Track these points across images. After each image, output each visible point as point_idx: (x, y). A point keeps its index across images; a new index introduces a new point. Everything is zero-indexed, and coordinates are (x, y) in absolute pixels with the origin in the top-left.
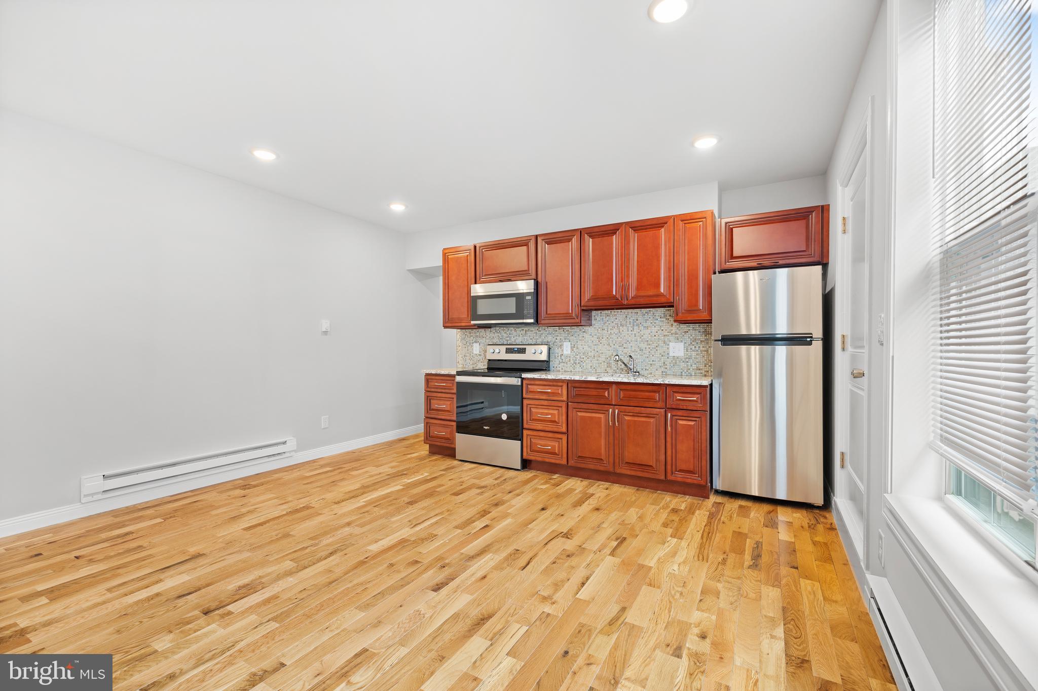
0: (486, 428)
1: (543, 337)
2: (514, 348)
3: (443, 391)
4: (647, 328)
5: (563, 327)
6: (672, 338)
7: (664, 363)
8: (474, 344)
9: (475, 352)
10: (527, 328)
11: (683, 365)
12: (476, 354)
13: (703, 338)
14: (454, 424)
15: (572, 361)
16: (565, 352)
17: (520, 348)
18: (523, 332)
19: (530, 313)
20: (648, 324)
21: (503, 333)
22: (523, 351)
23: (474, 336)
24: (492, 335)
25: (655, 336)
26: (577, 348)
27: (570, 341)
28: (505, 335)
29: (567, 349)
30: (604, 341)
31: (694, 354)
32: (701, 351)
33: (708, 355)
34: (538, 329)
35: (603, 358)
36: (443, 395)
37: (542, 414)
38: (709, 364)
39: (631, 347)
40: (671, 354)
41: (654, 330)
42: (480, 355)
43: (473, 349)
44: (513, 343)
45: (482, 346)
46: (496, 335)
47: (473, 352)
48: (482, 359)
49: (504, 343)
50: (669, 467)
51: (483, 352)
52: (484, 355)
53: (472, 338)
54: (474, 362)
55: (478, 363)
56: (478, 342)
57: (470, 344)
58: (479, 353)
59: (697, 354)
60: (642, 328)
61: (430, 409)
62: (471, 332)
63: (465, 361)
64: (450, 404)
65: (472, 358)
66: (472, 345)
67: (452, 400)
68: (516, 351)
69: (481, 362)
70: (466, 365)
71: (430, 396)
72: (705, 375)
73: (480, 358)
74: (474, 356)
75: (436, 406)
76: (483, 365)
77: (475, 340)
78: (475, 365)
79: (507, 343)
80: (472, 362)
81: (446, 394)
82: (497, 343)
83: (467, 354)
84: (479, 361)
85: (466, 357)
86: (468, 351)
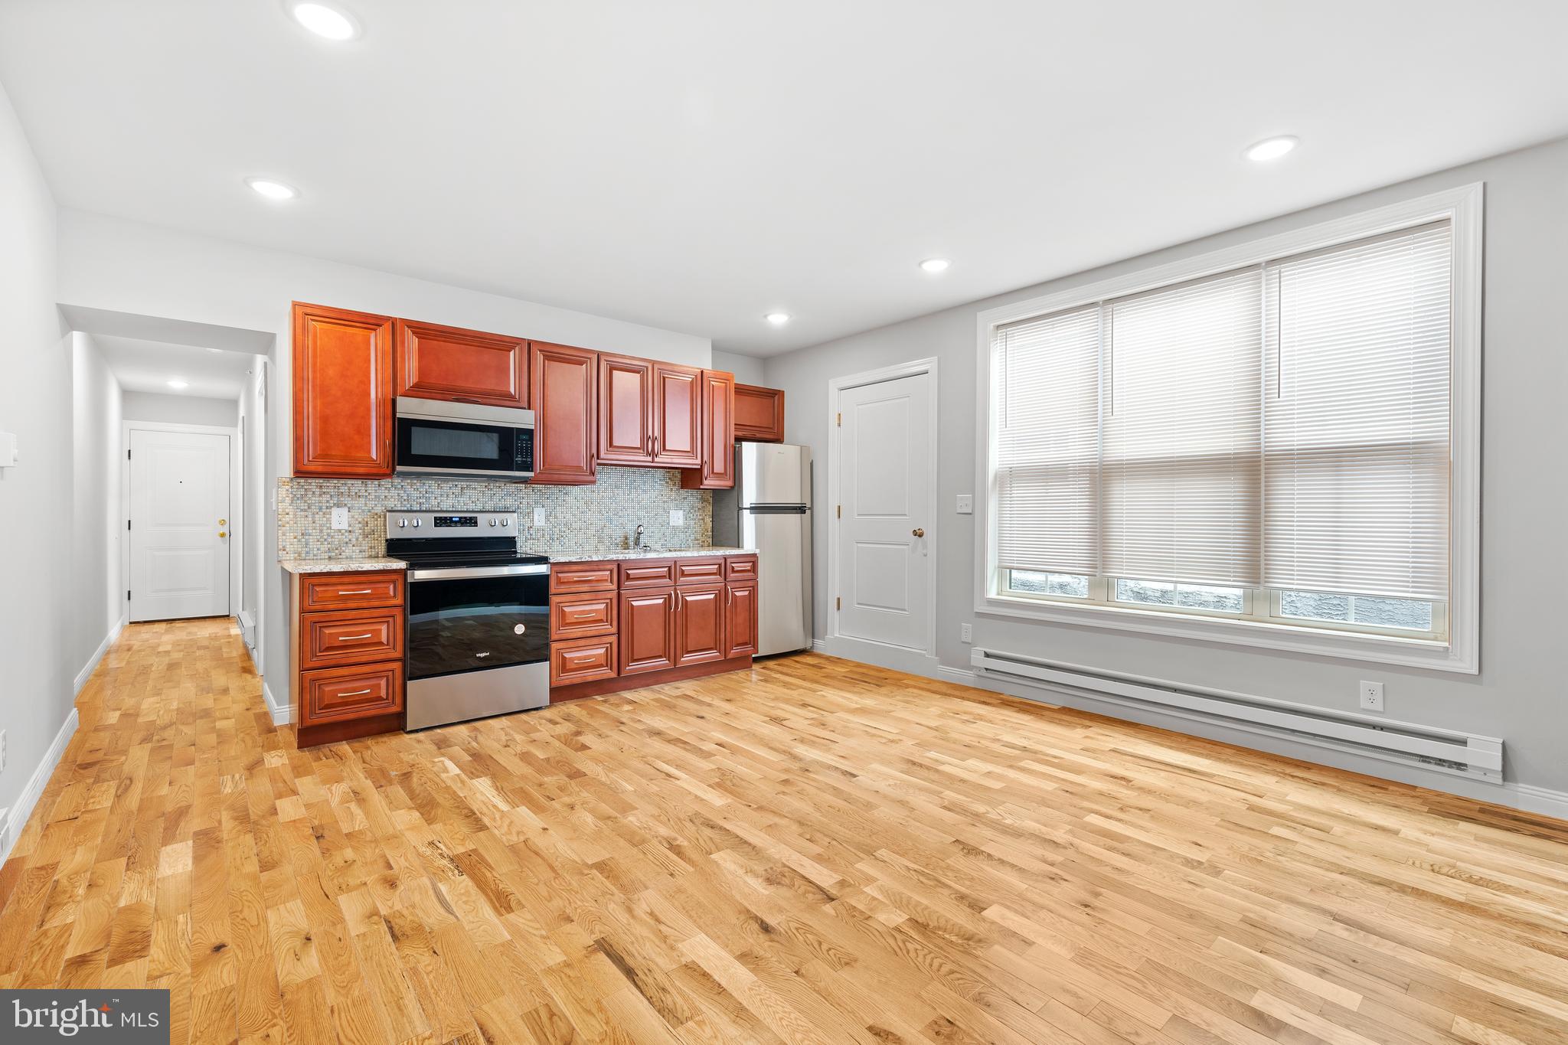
0: (482, 655)
1: (496, 499)
2: (452, 518)
3: (365, 604)
4: (645, 491)
5: (533, 486)
6: (671, 505)
7: (664, 534)
8: (335, 511)
9: (335, 526)
10: (464, 484)
11: (682, 536)
12: (340, 531)
13: (699, 506)
15: (547, 537)
16: (536, 523)
17: (465, 518)
18: (457, 491)
19: (526, 461)
20: (647, 487)
21: (410, 490)
22: (472, 522)
23: (332, 491)
24: (383, 492)
25: (654, 502)
26: (556, 517)
27: (543, 507)
28: (416, 494)
29: (539, 518)
30: (593, 507)
31: (692, 522)
32: (699, 519)
33: (705, 524)
34: (486, 486)
35: (592, 531)
36: (366, 613)
37: (580, 612)
38: (706, 533)
39: (628, 515)
40: (672, 523)
41: (654, 494)
42: (350, 531)
43: (329, 520)
44: (436, 509)
45: (355, 513)
46: (394, 493)
47: (328, 525)
48: (357, 539)
49: (415, 509)
50: (728, 644)
51: (357, 525)
52: (360, 531)
53: (326, 498)
54: (333, 546)
55: (343, 548)
56: (346, 505)
57: (321, 509)
58: (347, 528)
59: (695, 523)
60: (640, 491)
61: (323, 648)
62: (325, 484)
63: (306, 544)
64: (384, 628)
65: (325, 537)
66: (328, 511)
67: (391, 620)
68: (456, 522)
69: (354, 546)
70: (307, 553)
71: (317, 620)
72: (702, 546)
73: (350, 537)
74: (332, 534)
75: (341, 638)
76: (358, 551)
77: (335, 502)
78: (337, 551)
79: (418, 509)
80: (326, 547)
81: (372, 610)
82: (399, 509)
83: (310, 531)
84: (347, 543)
85: (307, 537)
86: (314, 525)
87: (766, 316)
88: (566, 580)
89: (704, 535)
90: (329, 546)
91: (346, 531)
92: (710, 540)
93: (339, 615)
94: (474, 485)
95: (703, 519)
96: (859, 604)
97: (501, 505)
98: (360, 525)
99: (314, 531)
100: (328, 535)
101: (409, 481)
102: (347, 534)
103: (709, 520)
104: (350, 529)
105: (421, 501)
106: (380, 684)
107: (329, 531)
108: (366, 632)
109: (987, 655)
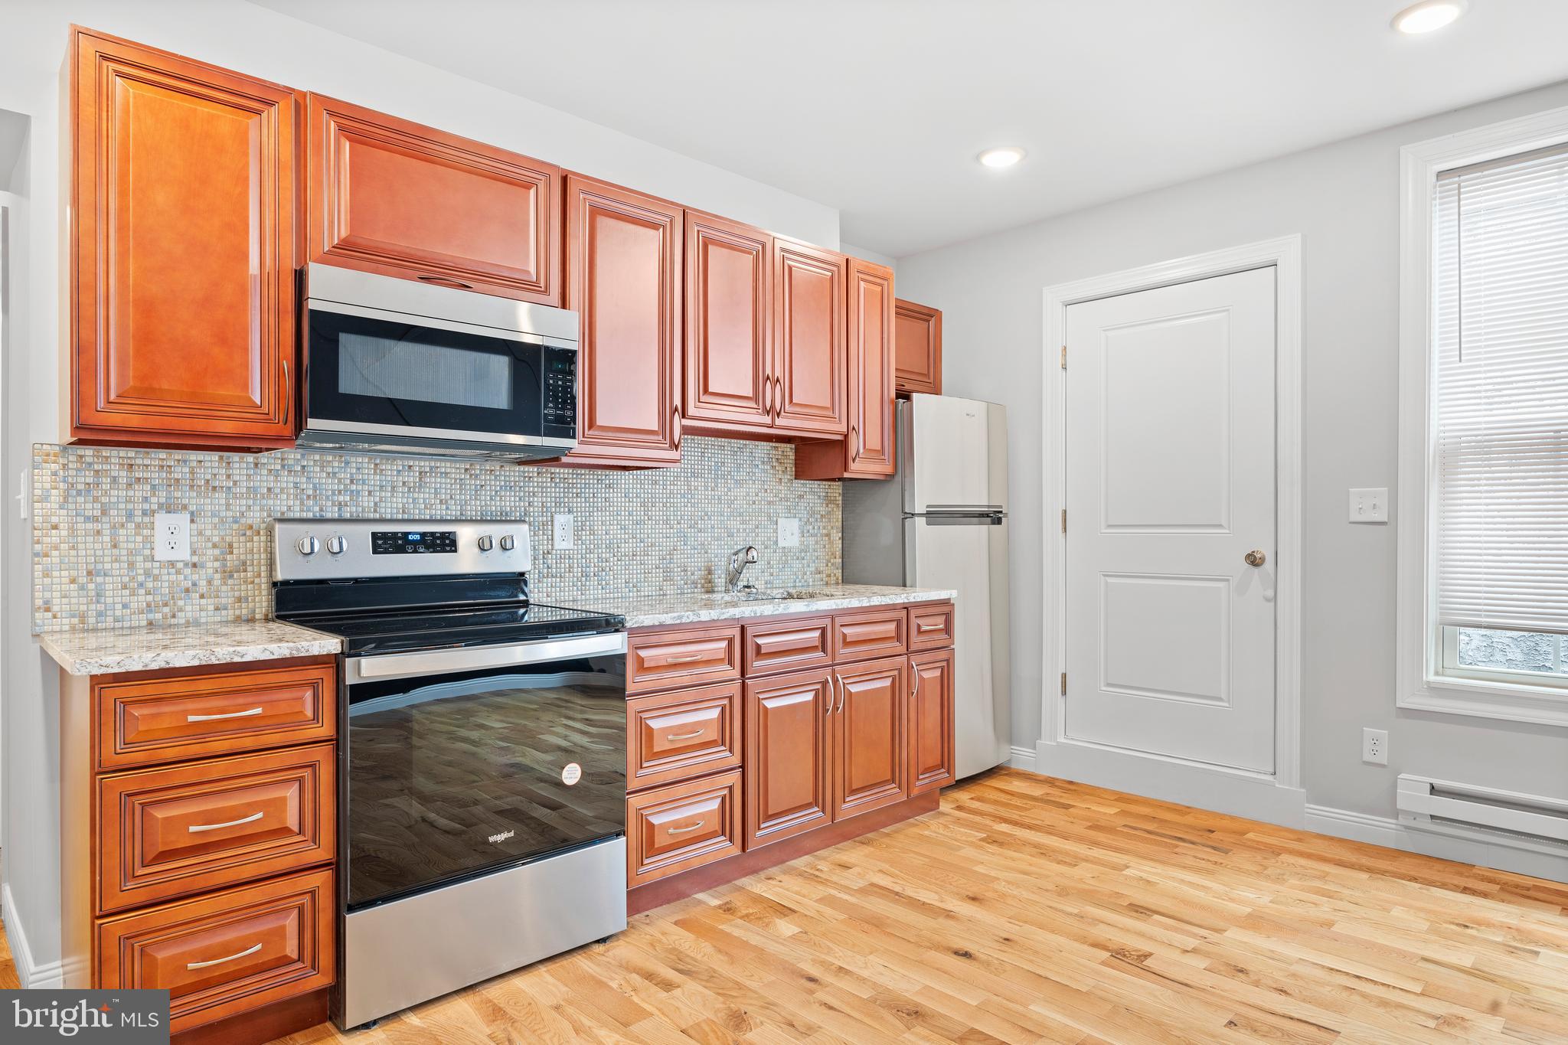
0: (500, 837)
1: (485, 495)
2: (406, 534)
3: (248, 743)
4: (739, 483)
5: (554, 469)
6: (780, 508)
7: (769, 563)
8: (162, 520)
9: (162, 553)
10: (426, 465)
11: (797, 564)
12: (172, 564)
13: (823, 510)
14: (321, 880)
15: (577, 570)
16: (560, 545)
17: (433, 534)
18: (412, 478)
19: (563, 416)
20: (742, 476)
21: (319, 476)
22: (446, 543)
23: (155, 476)
24: (263, 480)
25: (754, 503)
26: (592, 532)
27: (569, 512)
28: (331, 485)
29: (563, 533)
31: (812, 541)
32: (822, 535)
33: (831, 542)
34: (466, 470)
35: (653, 560)
36: (252, 763)
38: (832, 561)
39: (713, 527)
40: (781, 544)
41: (753, 488)
42: (195, 565)
43: (149, 541)
44: (371, 516)
45: (206, 524)
46: (286, 480)
47: (147, 552)
48: (210, 582)
49: (329, 515)
50: (913, 770)
51: (210, 552)
52: (217, 564)
53: (139, 491)
54: (158, 598)
55: (181, 603)
56: (185, 507)
57: (130, 515)
58: (189, 558)
59: (817, 543)
60: (731, 483)
61: (150, 857)
62: (139, 461)
63: (98, 595)
64: (291, 793)
65: (141, 578)
66: (146, 519)
67: (307, 773)
68: (414, 543)
69: (202, 596)
70: (100, 614)
71: (134, 788)
72: (827, 584)
73: (195, 577)
74: (156, 572)
75: (193, 829)
76: (211, 608)
77: (163, 500)
78: (166, 610)
79: (336, 516)
80: (140, 600)
81: (264, 756)
82: (297, 515)
83: (108, 566)
84: (187, 590)
85: (99, 579)
86: (116, 551)
87: (978, 158)
88: (652, 664)
89: (830, 564)
90: (150, 598)
91: (186, 565)
92: (839, 573)
93: (188, 773)
94: (444, 466)
95: (828, 535)
96: (1109, 685)
97: (495, 506)
98: (217, 552)
99: (116, 565)
100: (147, 573)
101: (317, 457)
102: (188, 571)
103: (836, 536)
104: (195, 559)
105: (341, 498)
106: (283, 928)
107: (148, 565)
108: (252, 808)
109: (1433, 790)
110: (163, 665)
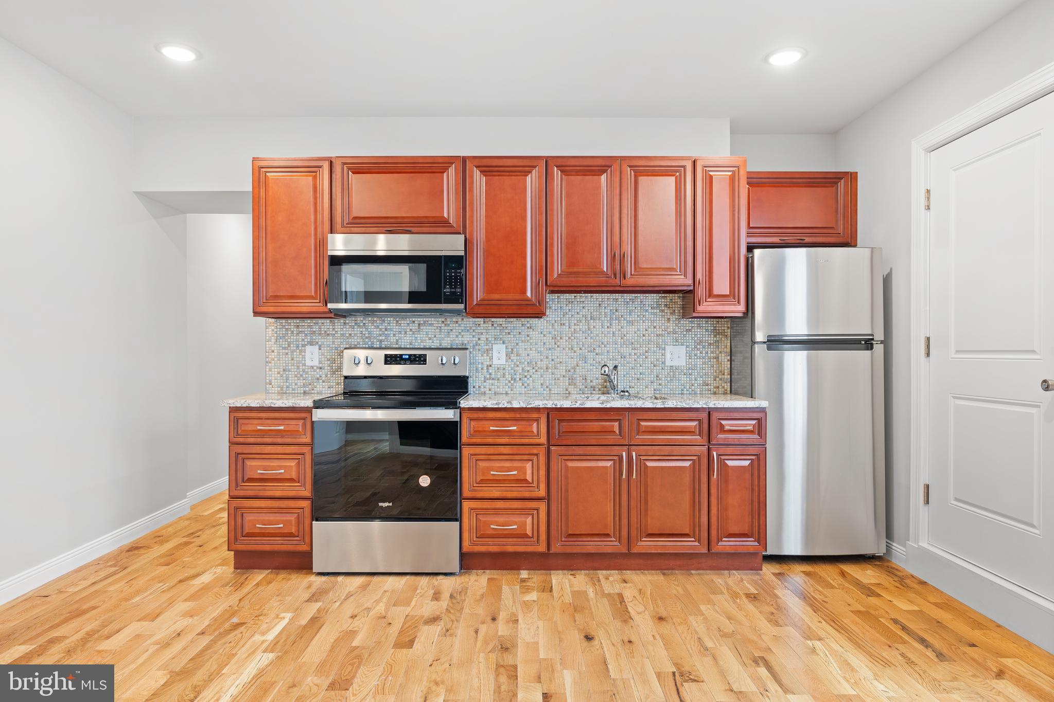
0: (386, 504)
1: (453, 335)
2: (401, 355)
3: (279, 440)
4: (631, 323)
5: (493, 319)
6: (669, 339)
7: (657, 376)
8: (309, 349)
9: (308, 363)
10: (421, 320)
11: (684, 379)
12: (312, 367)
13: (711, 339)
14: (306, 504)
15: (508, 377)
16: (496, 362)
17: (415, 355)
18: (414, 327)
19: (455, 292)
20: (634, 317)
21: (371, 327)
22: (420, 360)
23: (307, 330)
24: (347, 330)
25: (644, 336)
26: (518, 355)
27: (504, 343)
28: (376, 332)
29: (499, 355)
30: (563, 343)
31: (699, 362)
32: (709, 358)
33: (719, 363)
34: (443, 322)
35: (562, 370)
36: (279, 449)
37: (500, 469)
38: (720, 377)
39: (608, 352)
40: (668, 363)
41: (643, 326)
42: (321, 368)
43: (304, 357)
44: (394, 346)
45: (325, 350)
46: (357, 330)
47: (303, 362)
48: (326, 376)
49: (375, 346)
50: (714, 532)
51: (326, 362)
52: (329, 368)
53: (301, 336)
54: (307, 381)
55: (315, 384)
56: (317, 343)
57: (298, 347)
58: (318, 365)
59: (704, 363)
60: (624, 323)
61: (245, 479)
62: (301, 324)
63: (287, 379)
64: (295, 464)
65: (301, 373)
66: (303, 348)
67: (301, 457)
68: (406, 360)
69: (323, 382)
70: (288, 387)
71: (240, 452)
72: (715, 393)
73: (321, 373)
74: (306, 370)
75: (259, 471)
76: (327, 387)
77: (309, 340)
78: (310, 386)
79: (378, 346)
80: (300, 383)
81: (285, 447)
82: (361, 346)
83: (290, 367)
84: (318, 379)
85: (287, 373)
86: (292, 361)
89: (717, 379)
90: (304, 381)
91: (317, 368)
92: (727, 386)
93: (257, 449)
94: (432, 320)
95: (717, 358)
96: (956, 499)
97: (458, 341)
98: (329, 362)
99: (293, 367)
100: (304, 371)
101: (370, 319)
102: (318, 370)
103: (725, 358)
104: (321, 365)
105: (381, 338)
106: (292, 520)
107: (304, 367)
108: (280, 467)
110: (247, 405)
